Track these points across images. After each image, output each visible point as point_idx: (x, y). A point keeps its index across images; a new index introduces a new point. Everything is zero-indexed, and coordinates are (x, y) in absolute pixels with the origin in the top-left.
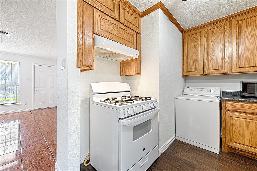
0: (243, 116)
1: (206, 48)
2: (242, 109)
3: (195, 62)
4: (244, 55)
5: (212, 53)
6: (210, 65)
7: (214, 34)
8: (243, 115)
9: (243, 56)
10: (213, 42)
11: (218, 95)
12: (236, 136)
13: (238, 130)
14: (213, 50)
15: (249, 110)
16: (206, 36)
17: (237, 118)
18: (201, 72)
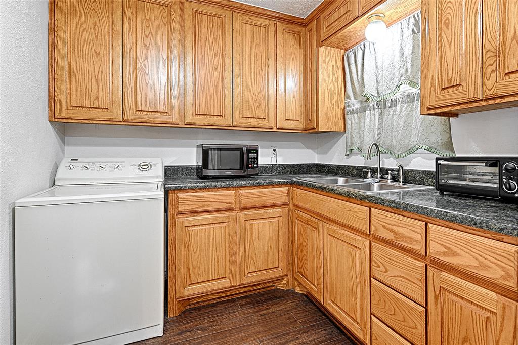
0: (206, 219)
1: (128, 46)
2: (203, 206)
3: (97, 81)
4: (204, 89)
5: (144, 65)
6: (141, 97)
7: (148, 17)
8: (206, 216)
9: (203, 91)
10: (147, 37)
11: (157, 177)
12: (194, 268)
13: (198, 252)
14: (146, 58)
15: (215, 204)
16: (129, 13)
17: (196, 228)
18: (116, 114)
